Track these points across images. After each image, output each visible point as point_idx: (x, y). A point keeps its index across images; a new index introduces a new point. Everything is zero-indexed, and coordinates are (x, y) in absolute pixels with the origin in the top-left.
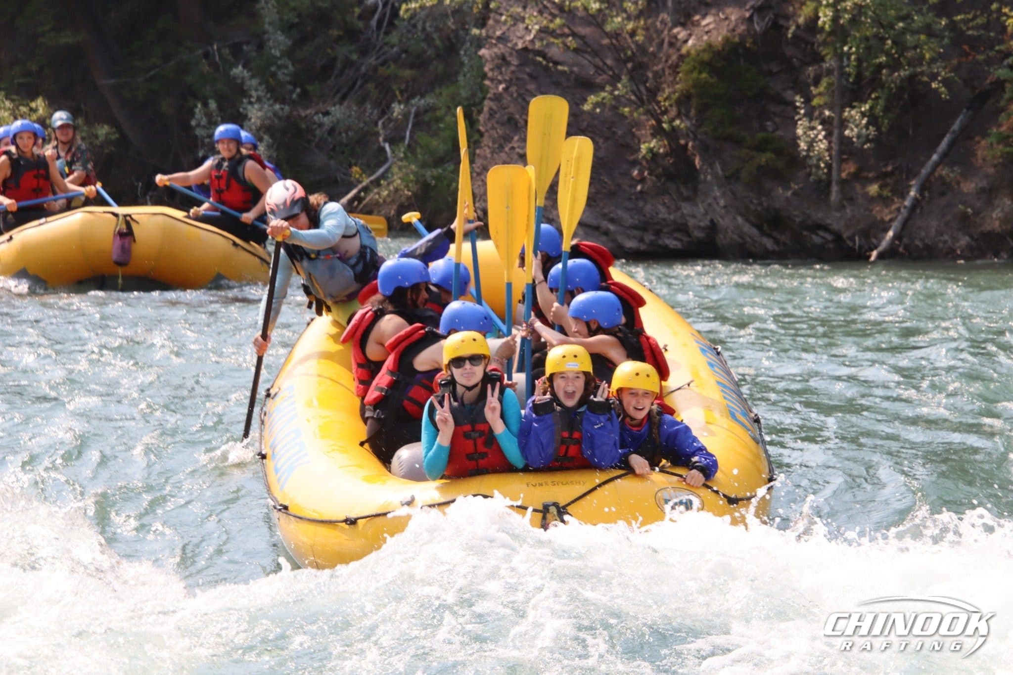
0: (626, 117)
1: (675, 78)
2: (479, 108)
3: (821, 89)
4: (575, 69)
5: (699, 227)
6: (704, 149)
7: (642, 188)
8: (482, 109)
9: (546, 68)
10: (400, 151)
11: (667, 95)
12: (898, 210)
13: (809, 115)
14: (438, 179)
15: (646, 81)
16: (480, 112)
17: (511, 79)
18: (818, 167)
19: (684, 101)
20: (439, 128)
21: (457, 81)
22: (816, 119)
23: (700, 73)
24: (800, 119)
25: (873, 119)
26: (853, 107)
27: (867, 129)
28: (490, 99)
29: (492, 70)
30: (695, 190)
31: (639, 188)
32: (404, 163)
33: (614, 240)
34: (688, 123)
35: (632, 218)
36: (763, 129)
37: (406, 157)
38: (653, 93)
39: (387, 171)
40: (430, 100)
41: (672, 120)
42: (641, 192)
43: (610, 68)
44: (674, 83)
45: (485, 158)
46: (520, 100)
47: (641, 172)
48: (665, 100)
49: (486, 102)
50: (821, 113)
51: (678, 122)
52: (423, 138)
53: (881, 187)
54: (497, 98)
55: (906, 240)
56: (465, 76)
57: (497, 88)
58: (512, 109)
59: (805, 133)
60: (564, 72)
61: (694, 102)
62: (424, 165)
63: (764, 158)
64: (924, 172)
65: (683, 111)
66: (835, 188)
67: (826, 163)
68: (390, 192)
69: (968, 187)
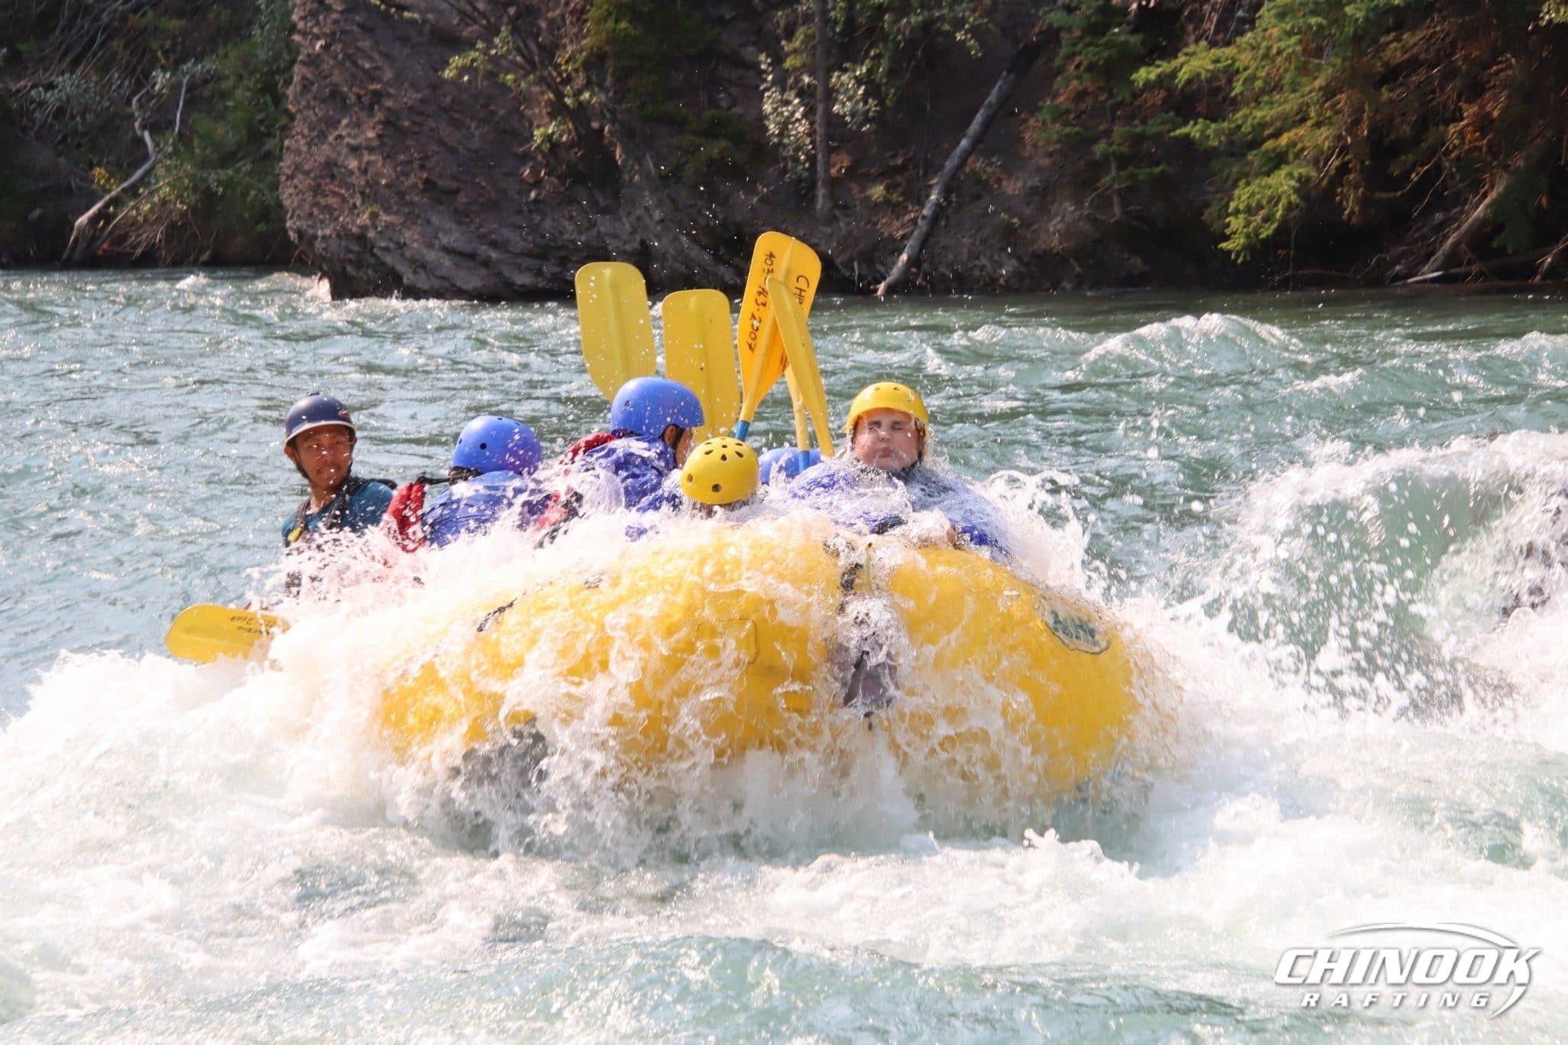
0: (510, 89)
1: (581, 29)
2: (286, 76)
3: (797, 43)
4: (431, 16)
5: (625, 252)
6: (628, 135)
7: (538, 195)
8: (291, 78)
9: (387, 16)
10: (167, 143)
11: (570, 55)
12: (914, 221)
13: (781, 84)
14: (228, 184)
15: (538, 35)
16: (288, 83)
17: (334, 33)
18: (796, 160)
19: (595, 64)
20: (226, 107)
21: (250, 36)
22: (791, 88)
23: (617, 21)
24: (767, 90)
25: (873, 89)
26: (845, 71)
27: (866, 103)
28: (302, 63)
29: (302, 18)
30: (617, 196)
31: (533, 195)
32: (174, 162)
33: (498, 275)
34: (602, 97)
35: (524, 240)
36: (714, 104)
37: (176, 152)
38: (549, 52)
39: (148, 173)
40: (211, 65)
41: (580, 92)
42: (536, 201)
43: (483, 15)
44: (579, 36)
45: (298, 152)
46: (348, 64)
47: (535, 171)
48: (567, 63)
49: (296, 68)
50: (798, 80)
51: (587, 95)
52: (203, 123)
53: (888, 189)
54: (313, 61)
55: (925, 266)
56: (262, 28)
57: (313, 46)
58: (335, 79)
59: (775, 109)
60: (412, 21)
61: (610, 66)
62: (204, 164)
63: (716, 148)
64: (949, 165)
65: (594, 78)
66: (821, 191)
67: (807, 154)
68: (154, 205)
69: (1013, 187)
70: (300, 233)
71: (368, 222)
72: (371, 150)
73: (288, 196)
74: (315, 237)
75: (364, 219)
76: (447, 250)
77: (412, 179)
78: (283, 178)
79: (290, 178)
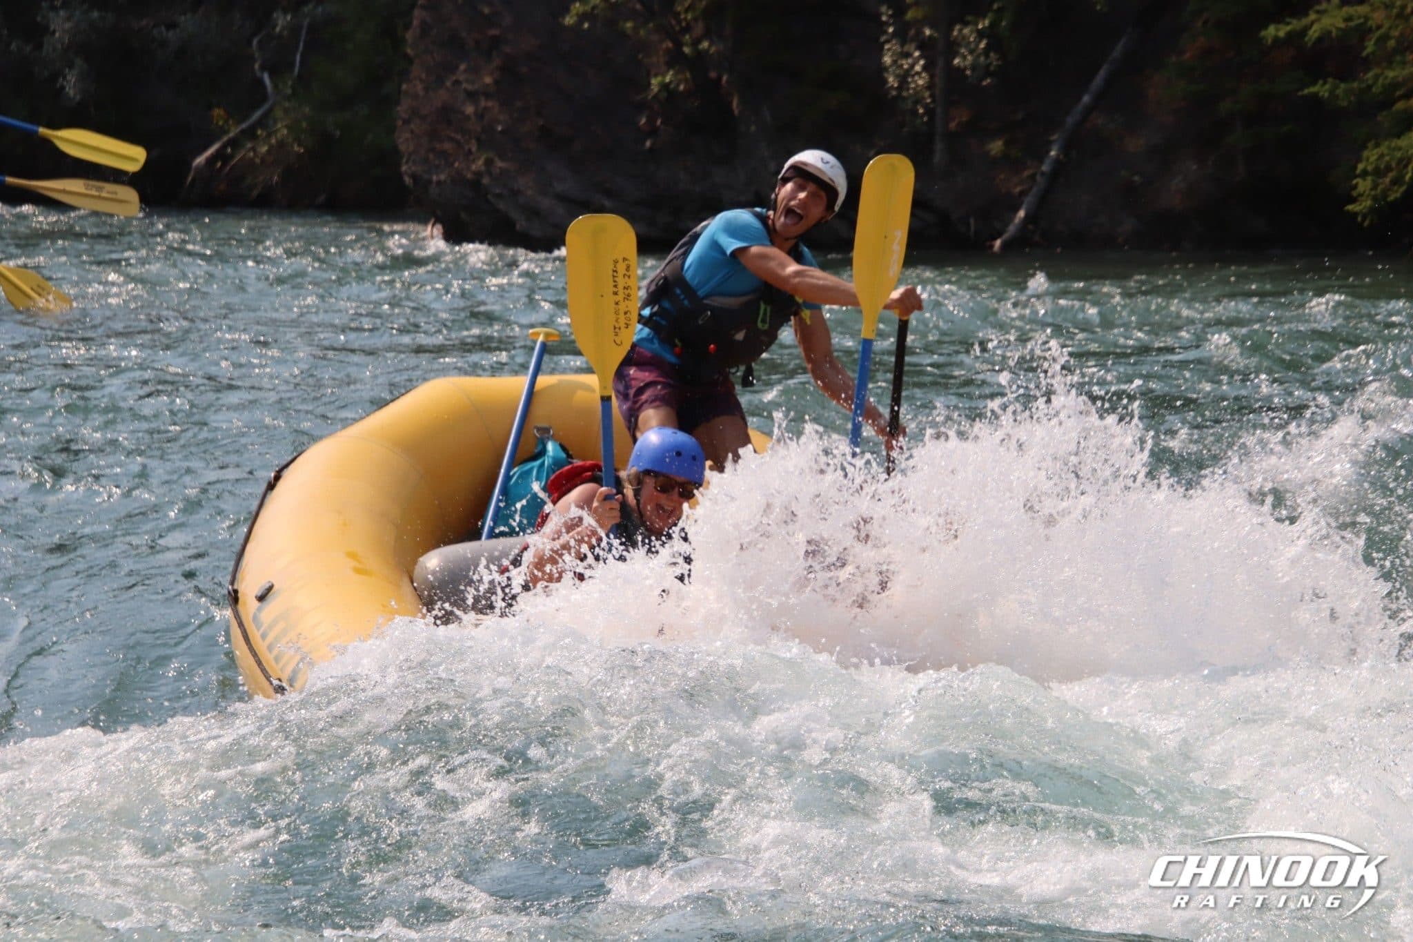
0: (628, 37)
2: (406, 20)
6: (746, 86)
7: (653, 144)
8: (411, 22)
10: (285, 85)
12: (1033, 178)
13: (902, 36)
14: (345, 128)
16: (407, 27)
18: (915, 112)
19: (714, 13)
20: (346, 50)
22: (912, 40)
24: (887, 42)
25: (995, 41)
26: (966, 24)
27: (987, 57)
30: (732, 147)
31: (648, 144)
32: (293, 104)
34: (721, 47)
36: (833, 55)
37: (295, 94)
39: (266, 115)
40: (332, 7)
41: (697, 42)
42: (651, 149)
45: (416, 97)
47: (651, 120)
48: (686, 12)
49: (416, 12)
50: (919, 32)
51: (705, 44)
52: (322, 65)
53: (1007, 144)
54: (434, 5)
55: (1044, 224)
58: (454, 24)
59: (895, 62)
61: (730, 13)
62: (322, 107)
63: (834, 100)
64: (1071, 121)
65: (713, 27)
66: (939, 146)
67: (926, 107)
68: (271, 147)
69: (1136, 144)
70: (414, 177)
71: (483, 168)
72: (488, 96)
73: (404, 141)
74: (430, 182)
75: (479, 165)
76: (562, 198)
77: (528, 126)
78: (400, 123)
79: (406, 122)
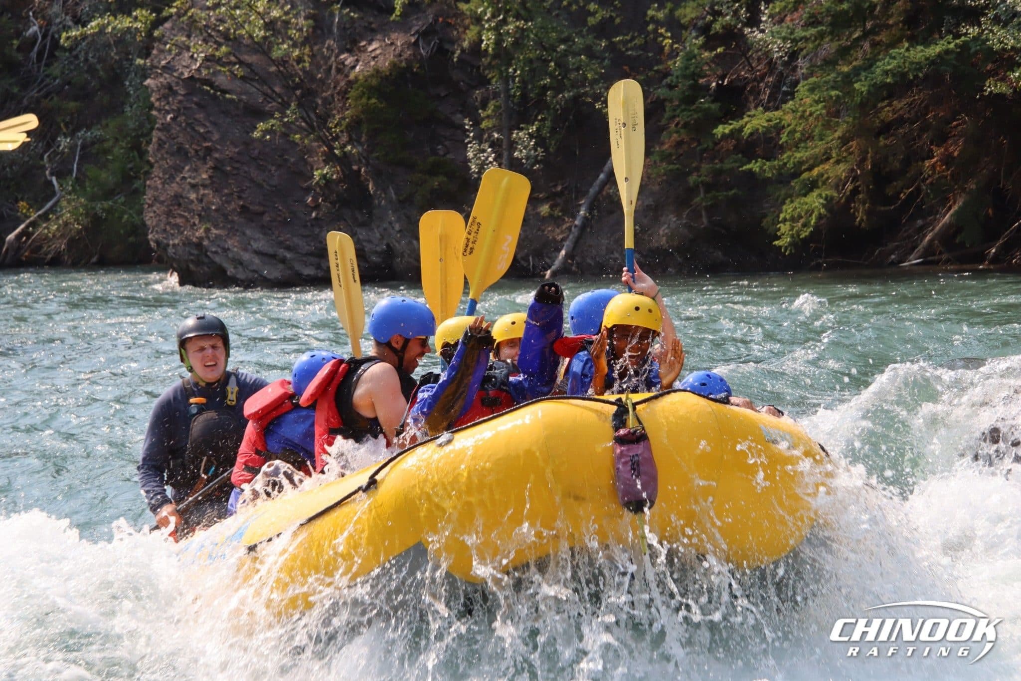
0: (297, 144)
1: (345, 104)
2: (148, 138)
3: (489, 112)
4: (244, 97)
5: (376, 252)
6: (377, 174)
7: (317, 214)
8: (151, 140)
9: (214, 97)
10: (67, 184)
11: (339, 120)
12: (569, 229)
13: (479, 138)
14: (109, 211)
15: (316, 108)
16: (149, 143)
17: (179, 109)
19: (354, 127)
20: (107, 160)
21: (123, 112)
22: (486, 141)
23: (369, 98)
24: (470, 142)
25: (541, 141)
26: (522, 129)
27: (536, 150)
28: (158, 129)
29: (158, 100)
30: (370, 214)
31: (314, 215)
32: (73, 197)
33: (291, 268)
34: (360, 149)
35: (309, 245)
36: (434, 152)
37: (74, 190)
38: (324, 119)
39: (55, 205)
40: (97, 132)
41: (345, 146)
42: (316, 218)
43: (279, 96)
44: (344, 108)
45: (156, 189)
46: (189, 130)
47: (315, 199)
48: (335, 127)
49: (154, 133)
50: (490, 136)
51: (349, 148)
52: (92, 170)
53: (551, 207)
54: (165, 128)
55: (577, 259)
56: (131, 107)
57: (165, 118)
58: (180, 140)
59: (475, 155)
60: (232, 100)
61: (365, 128)
62: (93, 198)
63: (435, 182)
64: (592, 191)
65: (354, 136)
68: (59, 226)
70: (158, 243)
71: (203, 234)
72: (205, 186)
73: (149, 218)
74: (168, 245)
75: (200, 232)
76: (257, 252)
77: (233, 206)
78: (146, 206)
79: (150, 206)
